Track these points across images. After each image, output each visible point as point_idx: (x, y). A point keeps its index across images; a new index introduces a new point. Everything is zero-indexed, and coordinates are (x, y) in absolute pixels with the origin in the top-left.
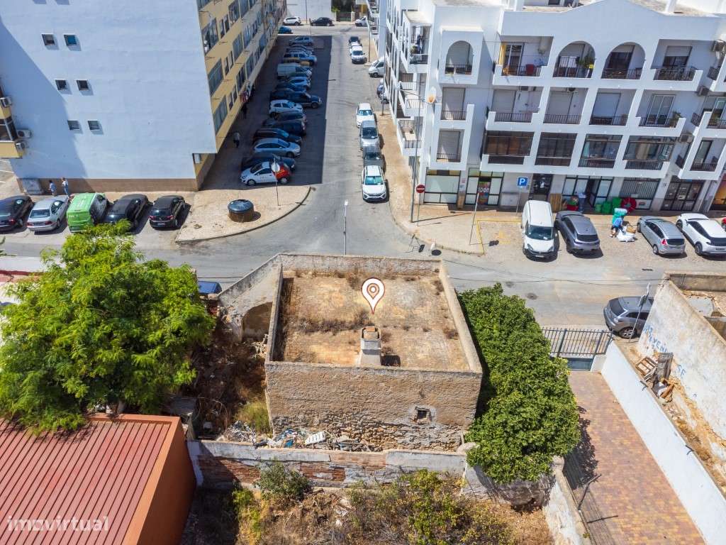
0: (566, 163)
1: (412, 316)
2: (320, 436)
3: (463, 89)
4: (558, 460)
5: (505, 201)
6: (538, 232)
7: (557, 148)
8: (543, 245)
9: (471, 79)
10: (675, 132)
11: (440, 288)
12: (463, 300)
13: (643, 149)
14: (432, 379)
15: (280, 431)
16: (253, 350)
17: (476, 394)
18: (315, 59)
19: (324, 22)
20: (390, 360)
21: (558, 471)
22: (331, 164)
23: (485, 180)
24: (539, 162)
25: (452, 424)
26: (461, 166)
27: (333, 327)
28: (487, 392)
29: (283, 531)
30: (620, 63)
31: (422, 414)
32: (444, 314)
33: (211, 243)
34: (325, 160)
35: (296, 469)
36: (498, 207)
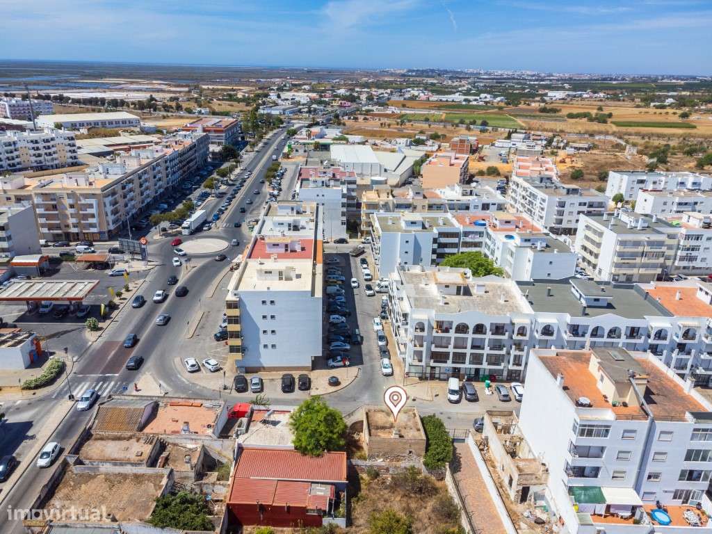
0: (464, 363)
1: (406, 425)
2: (382, 460)
3: (422, 337)
4: (447, 464)
5: (442, 376)
6: (453, 392)
7: (459, 358)
8: (455, 397)
9: (425, 334)
10: (504, 352)
11: (415, 416)
12: (422, 420)
13: (493, 358)
14: (413, 441)
15: (370, 459)
16: (353, 437)
17: (425, 446)
18: (344, 279)
19: (342, 241)
20: (401, 436)
21: (447, 467)
22: (366, 355)
23: (433, 368)
24: (453, 362)
25: (419, 455)
26: (423, 363)
27: (383, 428)
28: (428, 445)
29: (373, 485)
30: (479, 329)
31: (410, 452)
32: (416, 423)
33: (325, 396)
34: (363, 352)
35: (375, 469)
36: (439, 379)
